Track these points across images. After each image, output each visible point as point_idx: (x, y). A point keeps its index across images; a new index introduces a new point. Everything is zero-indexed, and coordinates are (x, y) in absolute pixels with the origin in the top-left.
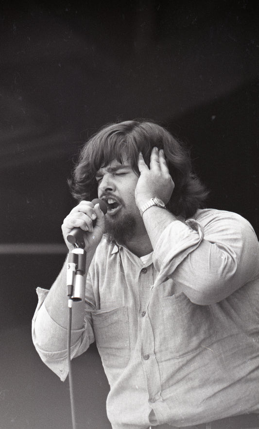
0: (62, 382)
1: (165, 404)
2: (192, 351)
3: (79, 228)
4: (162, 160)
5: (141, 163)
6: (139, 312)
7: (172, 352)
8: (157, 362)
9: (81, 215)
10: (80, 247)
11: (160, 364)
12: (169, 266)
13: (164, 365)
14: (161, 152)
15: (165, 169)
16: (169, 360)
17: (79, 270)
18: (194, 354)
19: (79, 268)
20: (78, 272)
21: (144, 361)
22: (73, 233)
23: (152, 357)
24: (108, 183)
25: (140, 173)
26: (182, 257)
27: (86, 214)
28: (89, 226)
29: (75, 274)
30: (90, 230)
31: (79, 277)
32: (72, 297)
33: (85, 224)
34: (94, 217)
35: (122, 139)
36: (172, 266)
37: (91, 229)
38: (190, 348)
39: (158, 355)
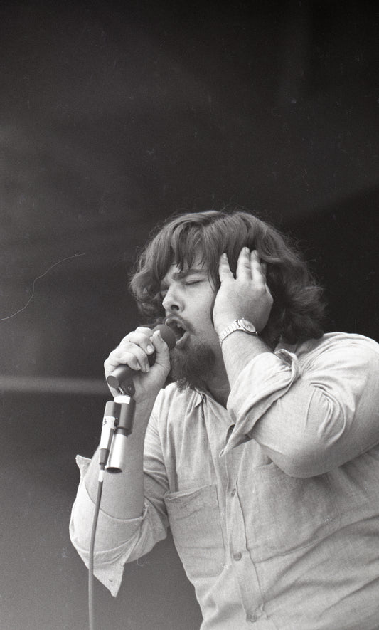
0: (113, 597)
1: (270, 623)
2: (304, 544)
3: (126, 365)
4: (255, 264)
5: (224, 268)
6: (228, 491)
7: (273, 548)
8: (254, 563)
9: (131, 346)
10: (126, 394)
11: (257, 565)
12: (244, 421)
13: (264, 567)
14: (254, 254)
15: (258, 276)
16: (271, 558)
17: (121, 428)
18: (308, 549)
19: (122, 424)
20: (120, 430)
21: (236, 562)
22: (116, 373)
23: (246, 556)
24: (175, 298)
25: (220, 283)
26: (264, 408)
27: (138, 345)
28: (142, 364)
29: (114, 432)
30: (144, 369)
31: (120, 438)
32: (106, 467)
33: (136, 360)
34: (150, 350)
35: (195, 232)
36: (248, 420)
37: (146, 368)
38: (301, 541)
39: (254, 553)
